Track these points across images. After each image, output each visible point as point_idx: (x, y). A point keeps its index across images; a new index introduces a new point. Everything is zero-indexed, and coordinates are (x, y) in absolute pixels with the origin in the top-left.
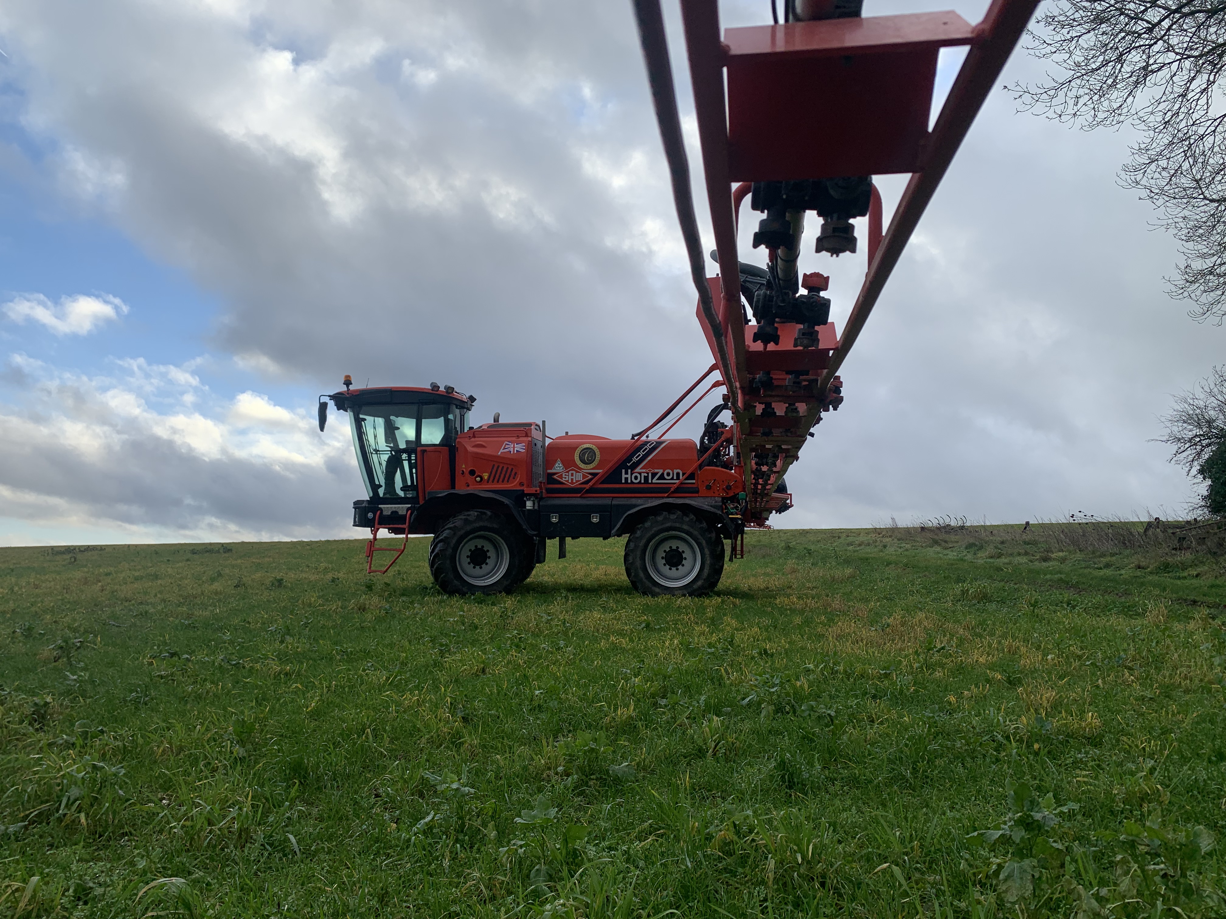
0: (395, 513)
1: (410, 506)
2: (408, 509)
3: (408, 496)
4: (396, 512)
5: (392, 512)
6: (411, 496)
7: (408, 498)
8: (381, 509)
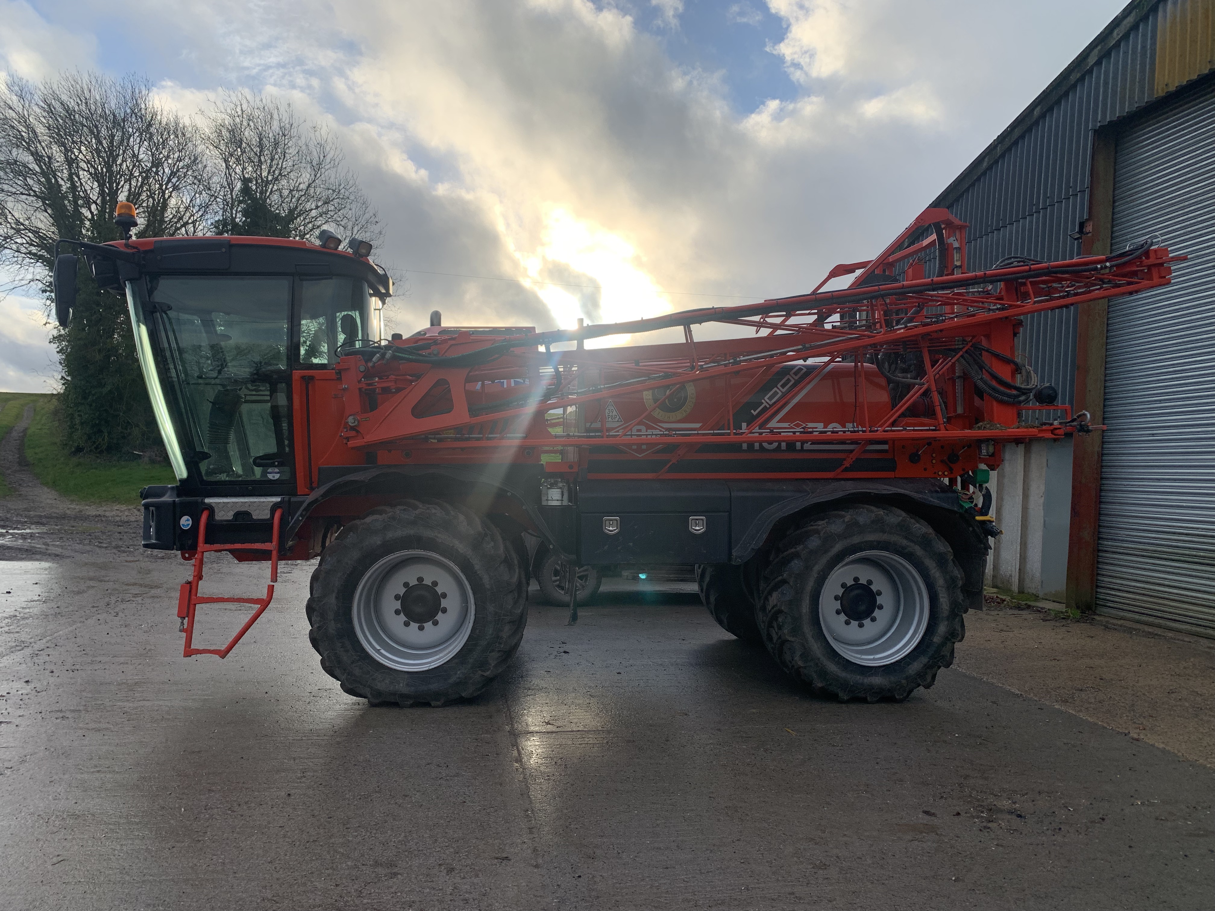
0: (242, 515)
1: (278, 499)
2: (275, 507)
3: (270, 476)
4: (247, 514)
5: (238, 515)
6: (277, 476)
7: (271, 482)
8: (211, 509)
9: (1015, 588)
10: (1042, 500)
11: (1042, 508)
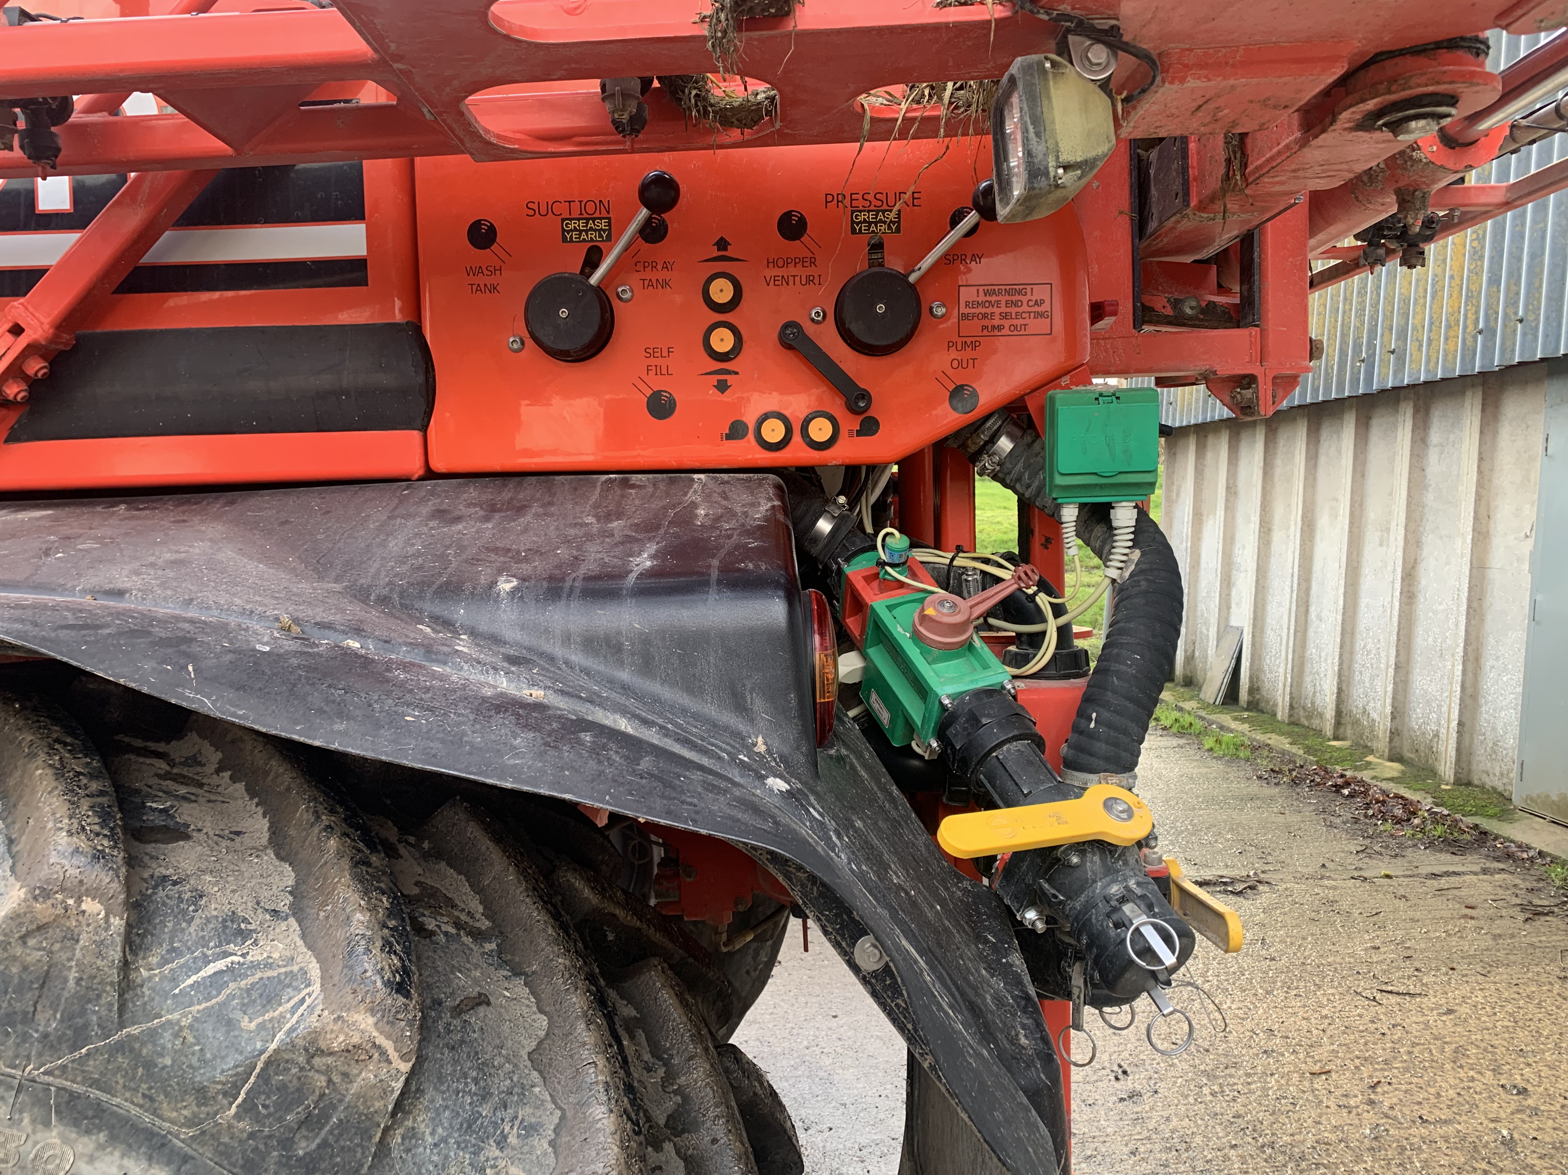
9: (1447, 769)
10: (1527, 547)
11: (1526, 567)
